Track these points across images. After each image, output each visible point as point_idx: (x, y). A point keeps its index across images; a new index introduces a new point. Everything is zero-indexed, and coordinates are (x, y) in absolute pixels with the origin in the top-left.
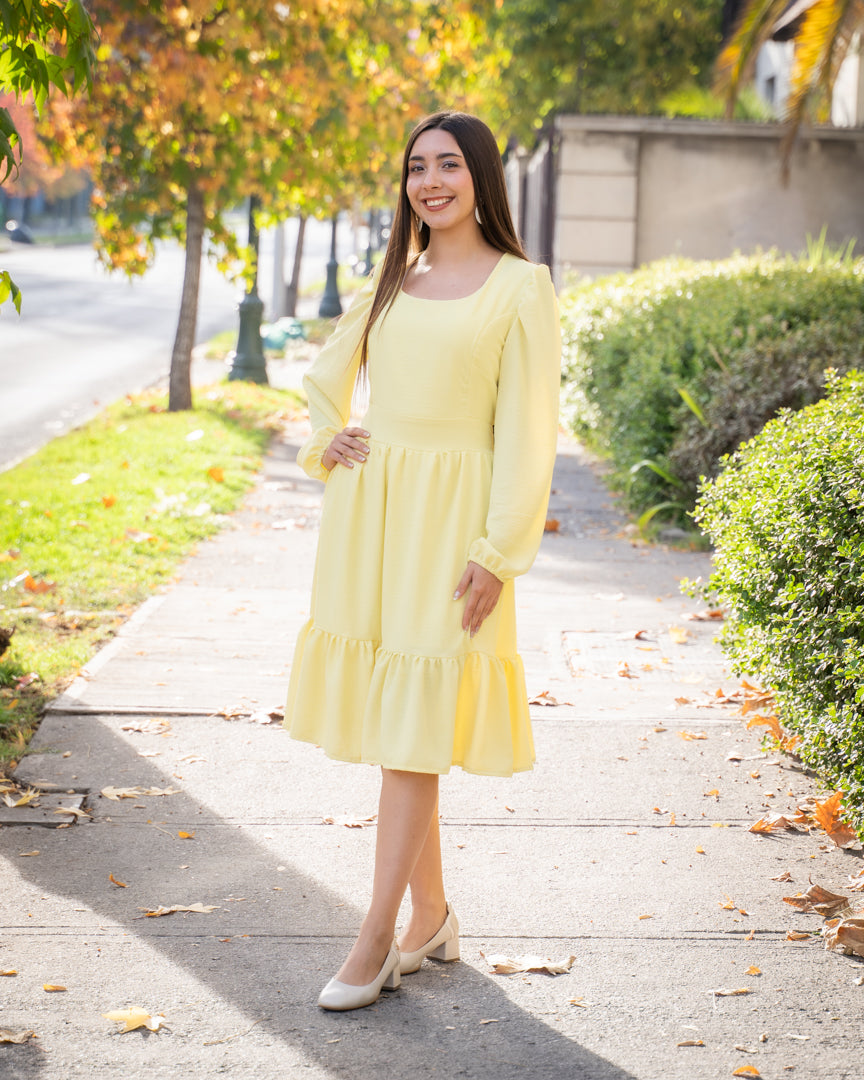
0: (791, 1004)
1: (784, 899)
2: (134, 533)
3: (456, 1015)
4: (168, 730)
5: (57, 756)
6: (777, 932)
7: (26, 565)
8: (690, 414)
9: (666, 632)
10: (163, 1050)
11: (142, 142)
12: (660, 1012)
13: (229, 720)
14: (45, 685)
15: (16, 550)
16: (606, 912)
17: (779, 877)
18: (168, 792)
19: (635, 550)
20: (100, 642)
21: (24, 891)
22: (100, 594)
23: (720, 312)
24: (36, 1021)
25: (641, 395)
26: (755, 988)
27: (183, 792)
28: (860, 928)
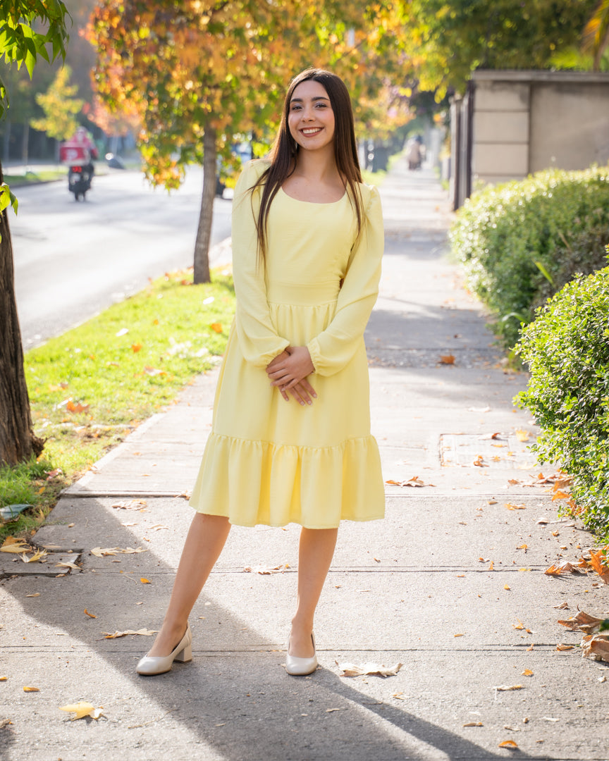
0: (550, 695)
1: (559, 622)
2: (150, 369)
3: (310, 706)
4: (145, 507)
5: (64, 527)
6: (550, 645)
7: (71, 393)
8: (544, 279)
9: (514, 434)
10: (99, 732)
11: (172, 95)
12: (456, 702)
14: (66, 477)
15: (66, 382)
16: (431, 632)
17: (559, 606)
18: (138, 551)
19: (505, 376)
20: (110, 446)
21: (24, 622)
22: (118, 412)
23: (568, 207)
24: (14, 713)
25: (512, 266)
26: (527, 685)
27: (149, 551)
28: (607, 642)
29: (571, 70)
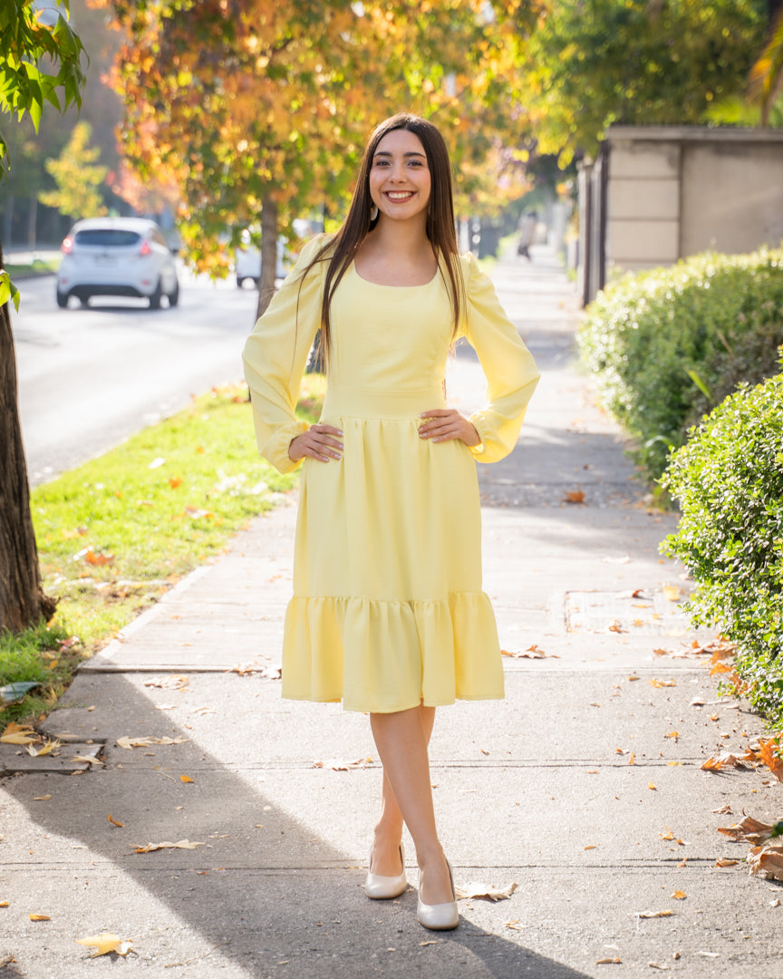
0: (707, 924)
1: (719, 830)
2: (192, 510)
3: (399, 938)
4: (186, 685)
5: (83, 710)
6: (708, 860)
7: (92, 540)
8: (700, 393)
9: (661, 591)
10: (127, 972)
11: (221, 159)
12: (587, 932)
13: (242, 676)
14: (85, 647)
15: (85, 527)
16: (555, 843)
17: (720, 809)
18: (177, 741)
19: (650, 517)
20: (141, 608)
21: (31, 831)
22: (152, 565)
23: (730, 300)
24: (18, 947)
25: (658, 377)
26: (678, 910)
27: (191, 741)
28: (781, 855)
29: (732, 126)
